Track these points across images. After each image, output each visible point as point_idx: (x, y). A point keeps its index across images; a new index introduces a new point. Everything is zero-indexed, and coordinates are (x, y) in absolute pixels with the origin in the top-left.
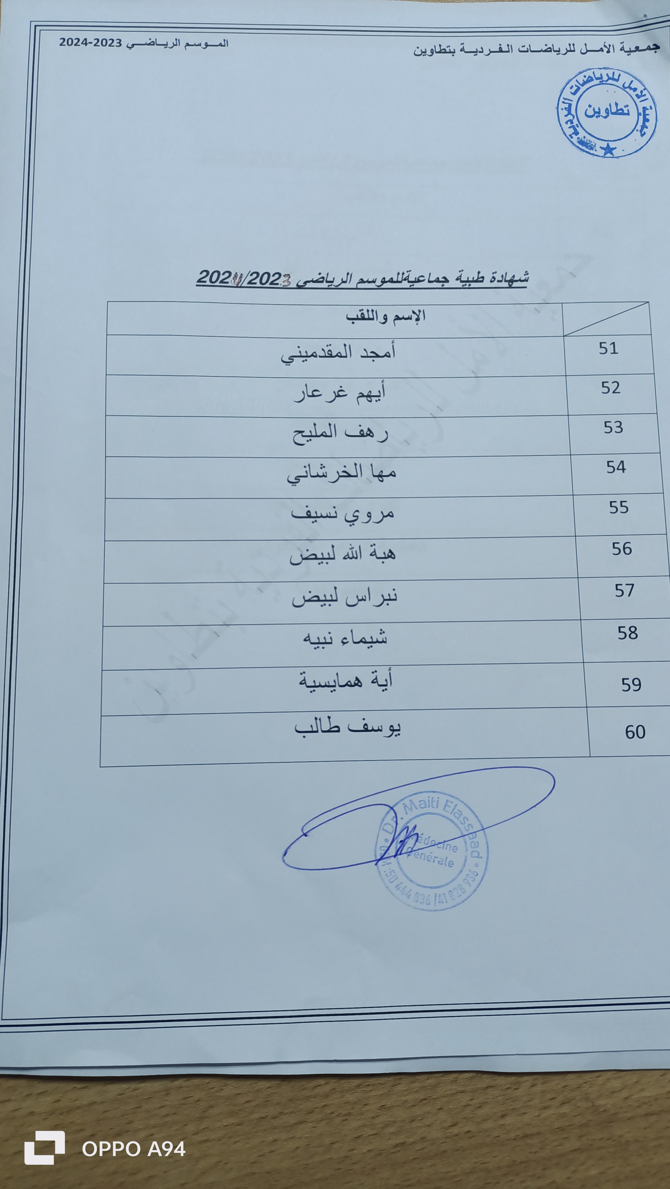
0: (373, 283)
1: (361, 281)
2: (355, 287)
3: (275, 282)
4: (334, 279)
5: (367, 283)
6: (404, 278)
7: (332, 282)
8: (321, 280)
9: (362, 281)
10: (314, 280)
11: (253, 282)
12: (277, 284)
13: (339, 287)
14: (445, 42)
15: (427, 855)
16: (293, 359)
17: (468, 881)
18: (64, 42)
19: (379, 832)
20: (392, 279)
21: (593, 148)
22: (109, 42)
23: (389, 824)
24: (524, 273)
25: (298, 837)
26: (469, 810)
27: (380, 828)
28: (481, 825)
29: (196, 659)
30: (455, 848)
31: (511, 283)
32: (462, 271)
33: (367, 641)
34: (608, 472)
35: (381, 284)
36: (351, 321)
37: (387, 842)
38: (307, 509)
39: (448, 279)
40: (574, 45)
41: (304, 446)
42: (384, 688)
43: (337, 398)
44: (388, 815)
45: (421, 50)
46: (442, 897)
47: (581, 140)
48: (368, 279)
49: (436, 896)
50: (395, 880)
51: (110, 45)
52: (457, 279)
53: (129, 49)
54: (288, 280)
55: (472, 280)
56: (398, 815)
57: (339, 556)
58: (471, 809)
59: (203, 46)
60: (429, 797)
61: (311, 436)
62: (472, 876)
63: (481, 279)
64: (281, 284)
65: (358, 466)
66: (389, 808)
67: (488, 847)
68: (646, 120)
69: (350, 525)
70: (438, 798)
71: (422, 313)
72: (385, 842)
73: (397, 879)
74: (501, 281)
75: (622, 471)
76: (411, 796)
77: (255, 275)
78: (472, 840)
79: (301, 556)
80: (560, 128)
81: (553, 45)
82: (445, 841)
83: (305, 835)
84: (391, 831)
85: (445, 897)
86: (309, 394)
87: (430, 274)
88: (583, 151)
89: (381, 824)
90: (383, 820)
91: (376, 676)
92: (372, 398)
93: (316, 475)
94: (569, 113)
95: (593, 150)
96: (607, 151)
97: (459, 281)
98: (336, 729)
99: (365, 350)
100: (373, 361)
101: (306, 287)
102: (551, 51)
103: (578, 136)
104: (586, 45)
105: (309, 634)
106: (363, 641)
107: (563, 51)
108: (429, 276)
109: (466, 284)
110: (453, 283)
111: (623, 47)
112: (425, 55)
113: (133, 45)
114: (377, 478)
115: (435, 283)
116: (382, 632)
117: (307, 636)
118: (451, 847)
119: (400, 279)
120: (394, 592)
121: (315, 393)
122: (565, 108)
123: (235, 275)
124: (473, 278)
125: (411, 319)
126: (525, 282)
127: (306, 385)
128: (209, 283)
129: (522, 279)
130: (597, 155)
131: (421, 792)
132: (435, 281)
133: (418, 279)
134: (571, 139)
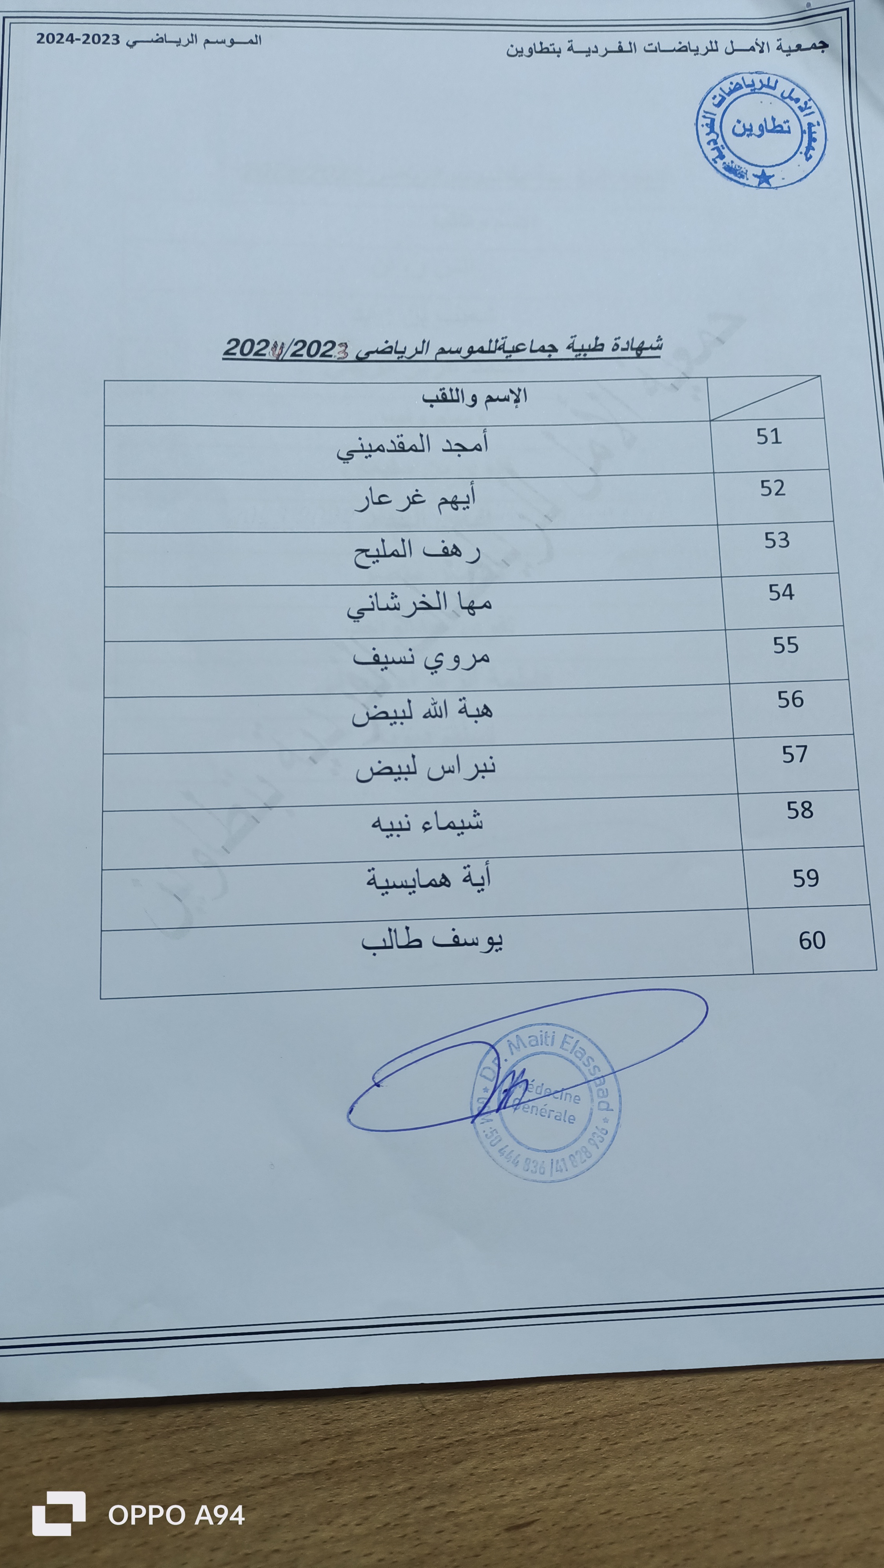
0: (457, 354)
1: (441, 351)
2: (434, 359)
3: (328, 354)
4: (405, 348)
5: (449, 354)
6: (498, 347)
7: (403, 352)
8: (389, 350)
9: (443, 351)
10: (379, 350)
11: (298, 353)
12: (331, 356)
13: (413, 359)
14: (547, 39)
15: (539, 1110)
16: (353, 455)
17: (594, 1141)
18: (42, 38)
19: (476, 1079)
20: (482, 347)
21: (744, 176)
22: (103, 39)
23: (489, 1068)
24: (657, 339)
25: (367, 1089)
26: (594, 1047)
27: (477, 1073)
28: (611, 1067)
29: (229, 853)
30: (577, 1098)
31: (639, 352)
32: (575, 336)
33: (457, 825)
34: (771, 599)
35: (468, 354)
36: (429, 404)
37: (487, 1092)
38: (375, 653)
39: (557, 348)
40: (716, 42)
41: (369, 569)
42: (480, 888)
43: (412, 505)
44: (488, 1055)
45: (516, 49)
46: (561, 1163)
47: (728, 166)
48: (451, 348)
49: (552, 1163)
50: (497, 1142)
51: (104, 43)
52: (569, 347)
53: (129, 47)
54: (345, 350)
55: (587, 348)
56: (500, 1056)
57: (419, 713)
58: (597, 1047)
59: (228, 43)
60: (541, 1031)
61: (379, 556)
62: (600, 1134)
63: (600, 347)
64: (335, 356)
65: (441, 596)
66: (489, 1046)
67: (620, 1096)
68: (812, 139)
69: (432, 673)
70: (554, 1032)
71: (522, 393)
72: (484, 1092)
73: (500, 1140)
74: (626, 349)
75: (789, 597)
76: (517, 1030)
77: (300, 345)
78: (598, 1087)
79: (367, 714)
80: (701, 150)
81: (689, 43)
82: (563, 1090)
83: (378, 1085)
84: (492, 1078)
85: (565, 1164)
86: (375, 501)
87: (532, 341)
88: (731, 179)
89: (479, 1068)
90: (481, 1063)
91: (469, 873)
92: (459, 505)
93: (386, 607)
94: (712, 130)
95: (743, 178)
96: (763, 179)
97: (571, 349)
98: (417, 943)
99: (448, 441)
100: (459, 456)
101: (369, 359)
102: (686, 51)
103: (724, 160)
104: (732, 42)
105: (379, 818)
106: (451, 826)
107: (703, 50)
108: (530, 343)
109: (581, 353)
110: (563, 352)
111: (781, 45)
112: (522, 55)
113: (135, 43)
114: (467, 610)
115: (539, 353)
116: (476, 814)
117: (377, 820)
118: (571, 1097)
119: (493, 349)
120: (491, 761)
121: (383, 499)
122: (707, 125)
123: (274, 345)
124: (590, 346)
125: (508, 400)
126: (658, 351)
127: (371, 489)
128: (240, 356)
129: (653, 346)
130: (749, 186)
131: (531, 1025)
132: (539, 350)
133: (517, 347)
134: (715, 165)
